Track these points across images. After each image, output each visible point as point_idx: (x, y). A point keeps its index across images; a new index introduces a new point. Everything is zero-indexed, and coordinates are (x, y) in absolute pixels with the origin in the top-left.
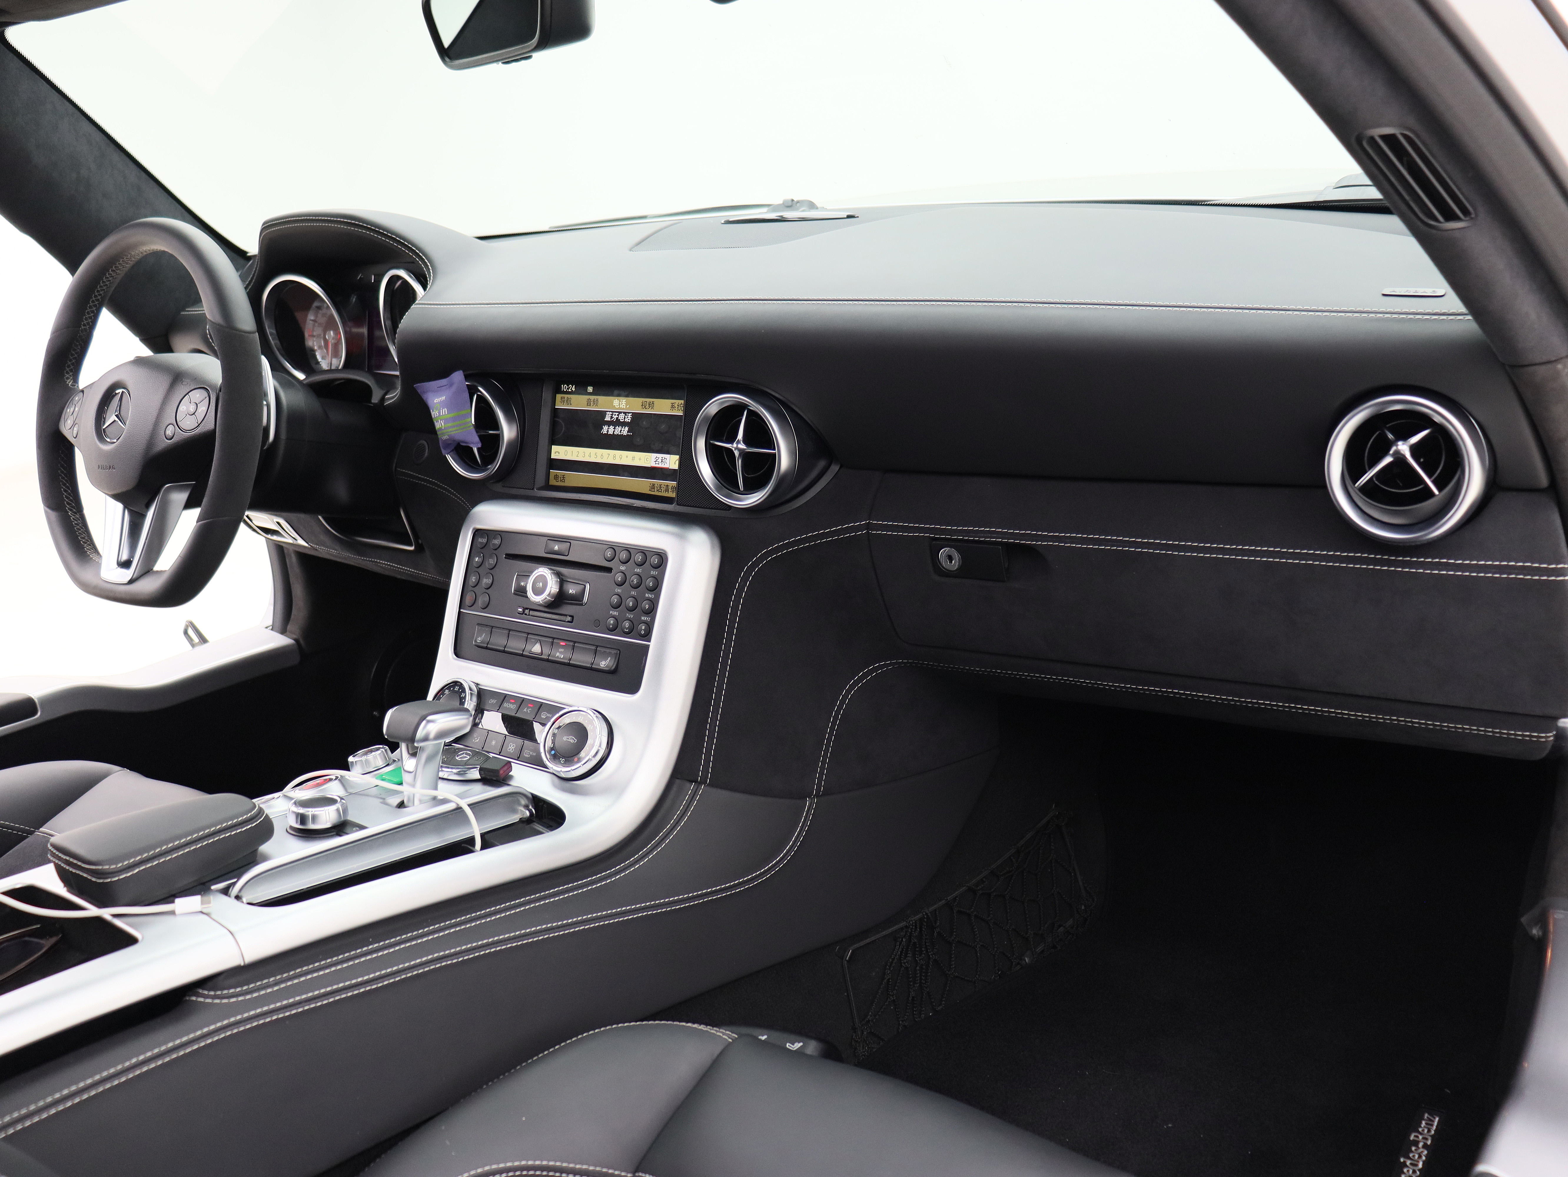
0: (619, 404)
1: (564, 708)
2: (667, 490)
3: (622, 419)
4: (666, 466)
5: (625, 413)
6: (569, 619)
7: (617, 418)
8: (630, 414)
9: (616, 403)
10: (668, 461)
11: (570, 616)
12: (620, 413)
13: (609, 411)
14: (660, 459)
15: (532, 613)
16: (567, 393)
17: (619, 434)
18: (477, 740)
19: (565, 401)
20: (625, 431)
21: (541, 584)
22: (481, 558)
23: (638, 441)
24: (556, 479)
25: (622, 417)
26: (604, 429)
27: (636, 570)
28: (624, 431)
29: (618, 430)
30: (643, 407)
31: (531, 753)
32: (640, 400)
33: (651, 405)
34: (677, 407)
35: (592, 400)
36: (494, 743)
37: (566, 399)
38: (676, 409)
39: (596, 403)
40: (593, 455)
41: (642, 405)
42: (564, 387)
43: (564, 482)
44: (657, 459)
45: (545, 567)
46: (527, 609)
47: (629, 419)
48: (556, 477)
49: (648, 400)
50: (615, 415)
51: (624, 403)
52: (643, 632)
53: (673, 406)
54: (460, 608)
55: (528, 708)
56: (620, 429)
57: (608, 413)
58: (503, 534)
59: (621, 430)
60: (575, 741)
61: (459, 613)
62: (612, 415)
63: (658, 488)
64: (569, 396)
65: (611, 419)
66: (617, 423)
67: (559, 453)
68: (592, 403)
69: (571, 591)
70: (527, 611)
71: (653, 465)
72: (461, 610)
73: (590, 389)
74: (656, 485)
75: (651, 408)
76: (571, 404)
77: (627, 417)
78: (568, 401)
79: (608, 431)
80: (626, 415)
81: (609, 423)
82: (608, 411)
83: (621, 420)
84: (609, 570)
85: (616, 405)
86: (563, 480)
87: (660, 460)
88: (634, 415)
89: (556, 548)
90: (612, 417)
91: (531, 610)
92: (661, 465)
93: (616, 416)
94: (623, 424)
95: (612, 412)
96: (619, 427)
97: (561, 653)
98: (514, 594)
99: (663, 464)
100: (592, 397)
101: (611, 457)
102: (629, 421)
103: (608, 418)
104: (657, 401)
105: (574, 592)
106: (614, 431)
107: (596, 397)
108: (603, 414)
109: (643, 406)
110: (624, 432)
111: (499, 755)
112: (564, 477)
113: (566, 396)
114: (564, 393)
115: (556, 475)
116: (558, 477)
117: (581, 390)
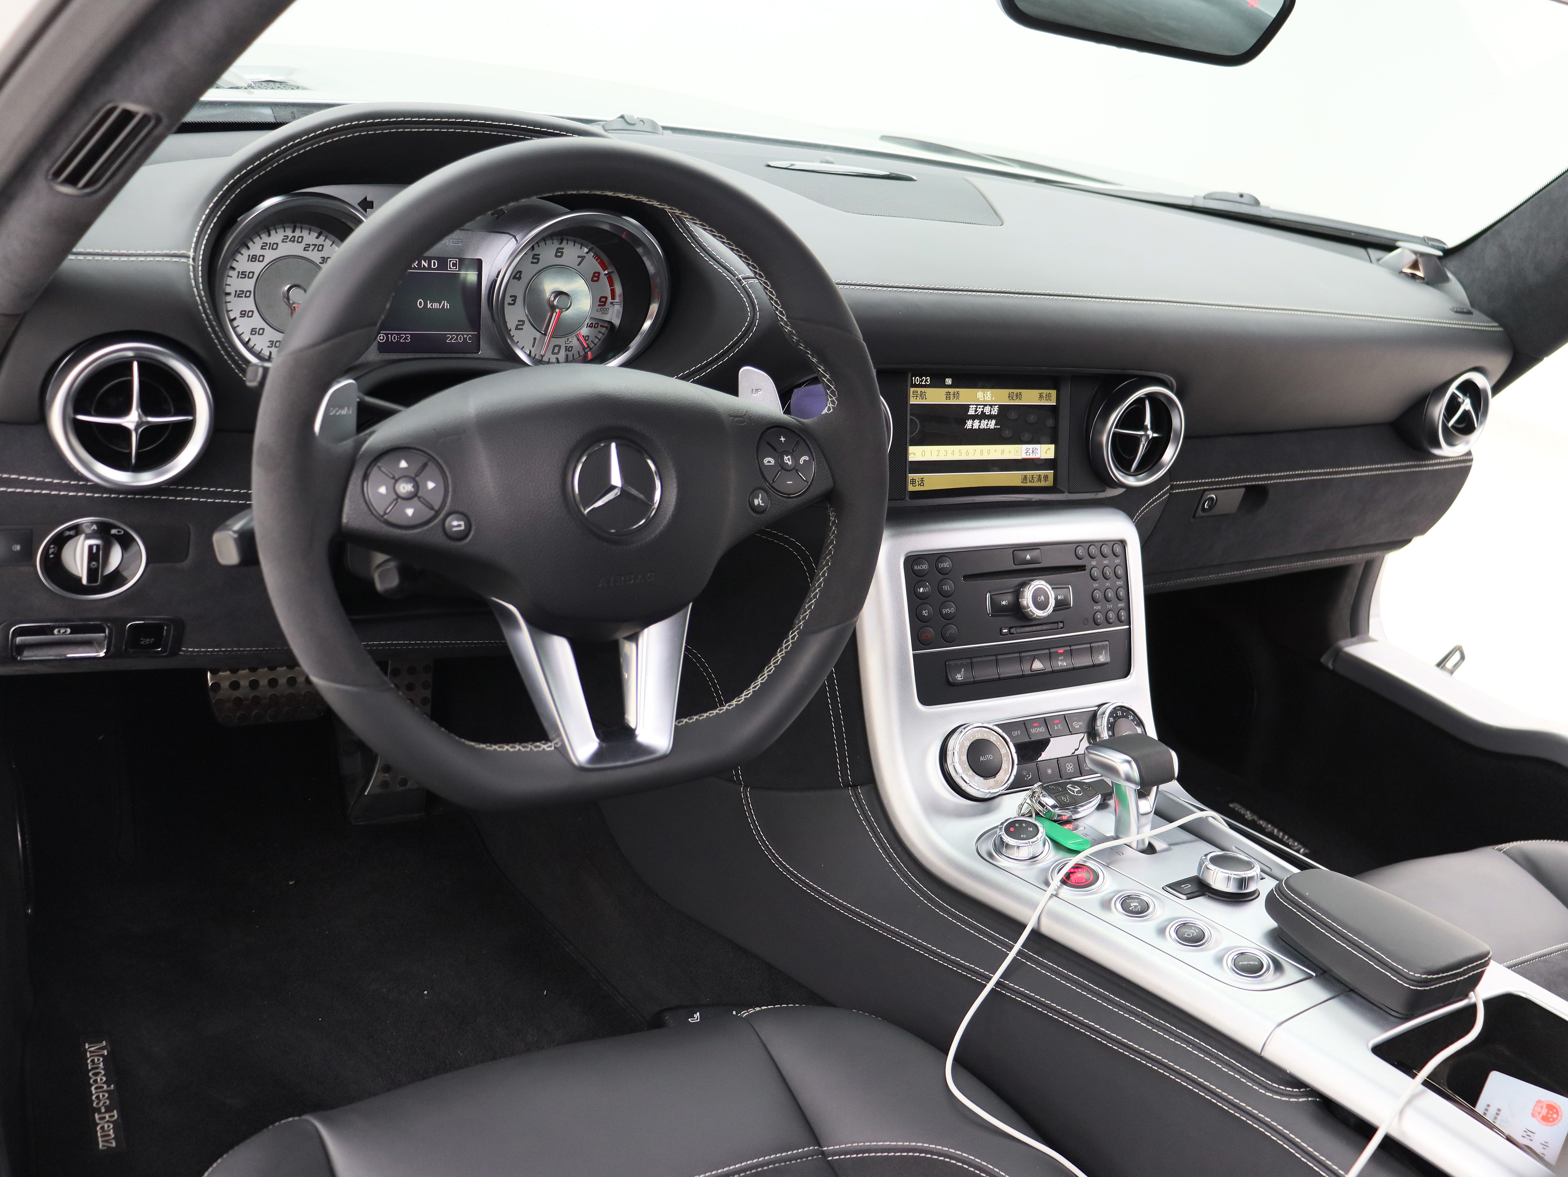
0: (984, 397)
2: (1041, 479)
3: (988, 412)
4: (1037, 456)
5: (991, 406)
7: (982, 411)
8: (996, 407)
9: (980, 395)
10: (1039, 451)
12: (986, 405)
13: (973, 405)
14: (1031, 450)
16: (920, 386)
17: (985, 428)
19: (919, 395)
20: (992, 424)
23: (1007, 433)
24: (913, 484)
25: (987, 409)
26: (968, 423)
28: (990, 424)
29: (984, 424)
30: (1010, 398)
32: (1006, 392)
33: (1019, 396)
34: (1045, 397)
35: (952, 393)
37: (919, 393)
38: (1044, 398)
39: (956, 396)
40: (956, 453)
41: (1009, 396)
42: (917, 380)
43: (923, 485)
44: (1028, 450)
47: (995, 412)
48: (913, 481)
49: (1015, 391)
50: (980, 408)
51: (989, 395)
53: (1041, 396)
56: (986, 423)
57: (972, 406)
59: (987, 424)
62: (977, 408)
63: (1031, 481)
64: (923, 389)
65: (975, 412)
66: (983, 416)
67: (915, 454)
68: (952, 396)
71: (1024, 456)
73: (949, 381)
74: (1028, 477)
75: (1018, 399)
76: (926, 399)
77: (994, 410)
78: (923, 396)
79: (973, 426)
80: (992, 407)
81: (973, 417)
82: (971, 405)
83: (986, 414)
85: (980, 397)
86: (922, 484)
87: (1031, 451)
88: (1001, 407)
90: (976, 411)
92: (1032, 456)
93: (981, 409)
94: (990, 417)
95: (975, 405)
96: (985, 420)
99: (1034, 455)
100: (952, 390)
101: (978, 452)
102: (996, 414)
103: (971, 412)
104: (1025, 393)
106: (979, 426)
107: (956, 390)
108: (966, 407)
109: (1010, 397)
110: (991, 425)
112: (923, 480)
113: (919, 390)
114: (916, 386)
115: (913, 479)
116: (915, 481)
117: (937, 382)
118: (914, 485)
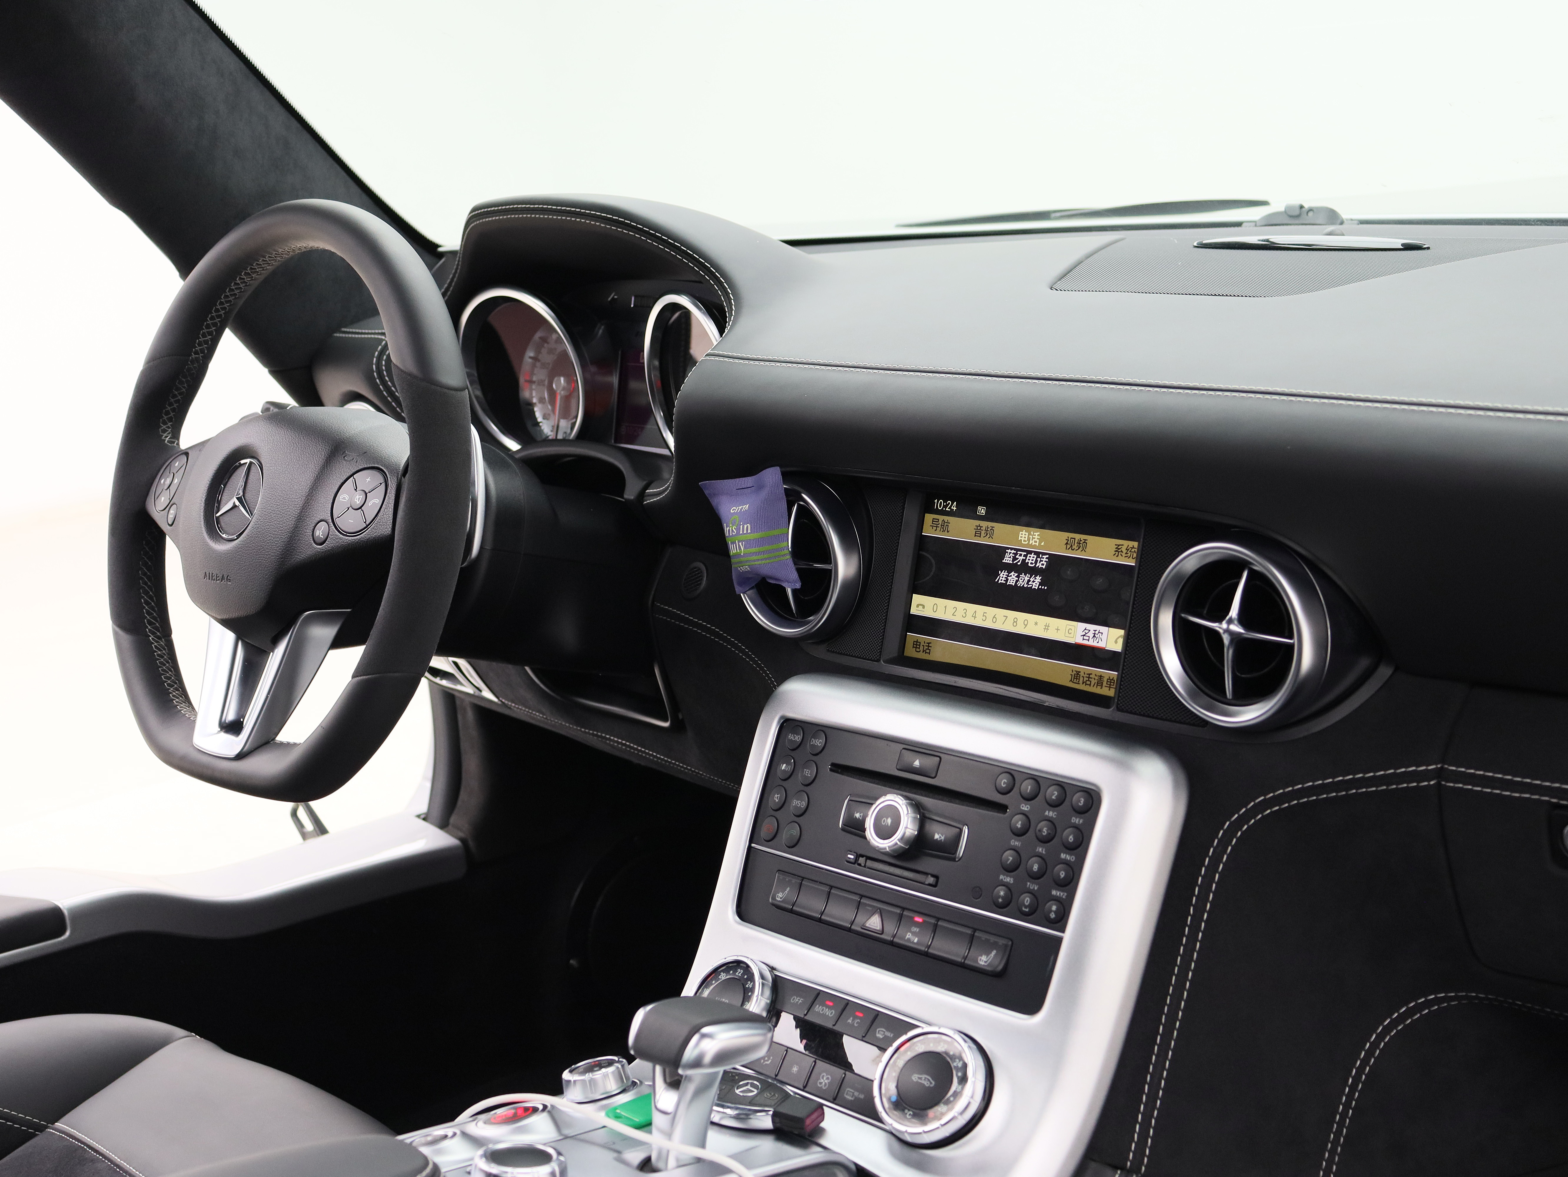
0: (1029, 539)
1: (918, 1027)
2: (1100, 683)
3: (1032, 563)
4: (1101, 645)
5: (1037, 554)
6: (931, 880)
7: (1024, 561)
8: (1045, 557)
9: (1023, 536)
10: (1104, 637)
11: (933, 876)
12: (1030, 552)
13: (1012, 549)
14: (1092, 632)
15: (870, 863)
16: (943, 513)
17: (1025, 586)
18: (767, 1061)
19: (940, 526)
20: (1036, 582)
21: (889, 821)
22: (790, 764)
23: (1057, 600)
24: (916, 648)
25: (1031, 558)
26: (1001, 575)
27: (1047, 813)
28: (1033, 582)
29: (1024, 580)
30: (1069, 546)
31: (856, 1094)
32: (1064, 536)
33: (1082, 545)
34: (1125, 551)
35: (984, 528)
36: (795, 1069)
37: (940, 522)
38: (1124, 555)
39: (990, 533)
40: (979, 616)
41: (1067, 544)
42: (939, 504)
43: (929, 653)
44: (1087, 631)
45: (897, 794)
46: (862, 856)
47: (1043, 564)
48: (916, 644)
49: (1078, 536)
50: (1021, 555)
51: (1036, 537)
52: (1053, 916)
53: (1118, 550)
54: (751, 841)
55: (855, 1017)
56: (1027, 579)
57: (1009, 551)
58: (827, 731)
59: (1029, 581)
60: (931, 1083)
61: (750, 848)
62: (1016, 554)
63: (1086, 679)
64: (946, 518)
65: (1013, 561)
66: (1023, 568)
67: (924, 608)
68: (983, 532)
69: (937, 836)
70: (862, 860)
71: (1079, 640)
72: (753, 845)
73: (982, 510)
74: (1082, 674)
75: (1081, 549)
76: (948, 532)
77: (1041, 561)
78: (945, 527)
79: (1007, 580)
80: (1038, 557)
81: (1010, 568)
82: (1008, 548)
83: (1029, 565)
84: (1002, 808)
85: (1023, 539)
86: (928, 651)
87: (1091, 634)
88: (1053, 559)
89: (917, 763)
90: (1015, 559)
91: (869, 858)
92: (1091, 643)
93: (1022, 557)
94: (1034, 571)
95: (1015, 549)
96: (1025, 575)
97: (914, 934)
98: (843, 829)
99: (1096, 642)
100: (984, 524)
101: (1010, 621)
102: (1044, 567)
103: (1008, 560)
104: (1092, 540)
105: (943, 838)
106: (1017, 581)
107: (990, 524)
108: (1002, 551)
109: (1069, 544)
110: (1034, 584)
111: (803, 1090)
112: (930, 645)
113: (941, 518)
114: (938, 512)
115: (917, 642)
116: (920, 645)
117: (967, 510)
118: (918, 650)
